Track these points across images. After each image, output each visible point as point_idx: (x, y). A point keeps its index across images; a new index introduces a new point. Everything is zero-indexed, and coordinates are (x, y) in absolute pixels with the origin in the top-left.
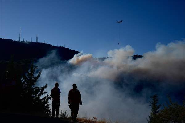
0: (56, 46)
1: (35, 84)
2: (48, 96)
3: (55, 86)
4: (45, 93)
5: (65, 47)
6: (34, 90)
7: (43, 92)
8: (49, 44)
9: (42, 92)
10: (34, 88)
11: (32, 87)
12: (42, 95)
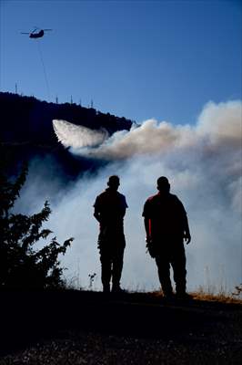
0: (54, 102)
1: (12, 205)
2: (54, 243)
3: (108, 187)
4: (47, 232)
5: (83, 106)
6: (11, 225)
7: (40, 232)
8: (29, 95)
9: (36, 229)
10: (9, 217)
11: (4, 216)
12: (37, 239)
